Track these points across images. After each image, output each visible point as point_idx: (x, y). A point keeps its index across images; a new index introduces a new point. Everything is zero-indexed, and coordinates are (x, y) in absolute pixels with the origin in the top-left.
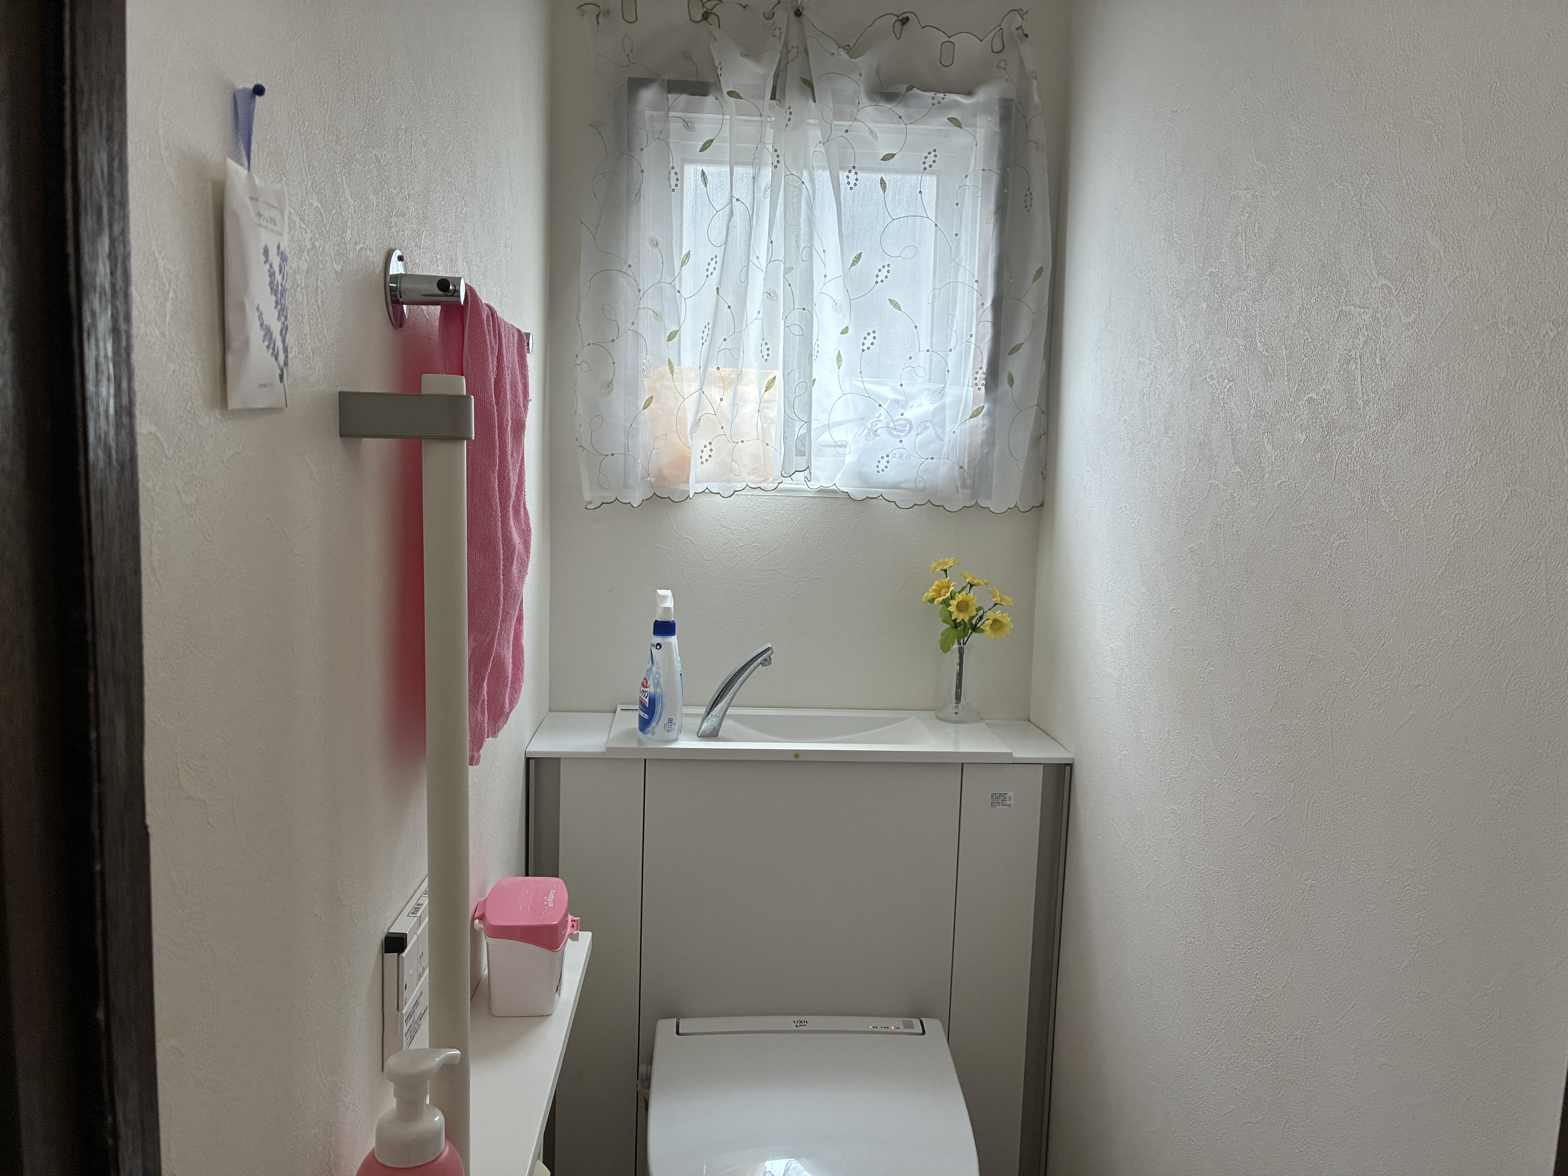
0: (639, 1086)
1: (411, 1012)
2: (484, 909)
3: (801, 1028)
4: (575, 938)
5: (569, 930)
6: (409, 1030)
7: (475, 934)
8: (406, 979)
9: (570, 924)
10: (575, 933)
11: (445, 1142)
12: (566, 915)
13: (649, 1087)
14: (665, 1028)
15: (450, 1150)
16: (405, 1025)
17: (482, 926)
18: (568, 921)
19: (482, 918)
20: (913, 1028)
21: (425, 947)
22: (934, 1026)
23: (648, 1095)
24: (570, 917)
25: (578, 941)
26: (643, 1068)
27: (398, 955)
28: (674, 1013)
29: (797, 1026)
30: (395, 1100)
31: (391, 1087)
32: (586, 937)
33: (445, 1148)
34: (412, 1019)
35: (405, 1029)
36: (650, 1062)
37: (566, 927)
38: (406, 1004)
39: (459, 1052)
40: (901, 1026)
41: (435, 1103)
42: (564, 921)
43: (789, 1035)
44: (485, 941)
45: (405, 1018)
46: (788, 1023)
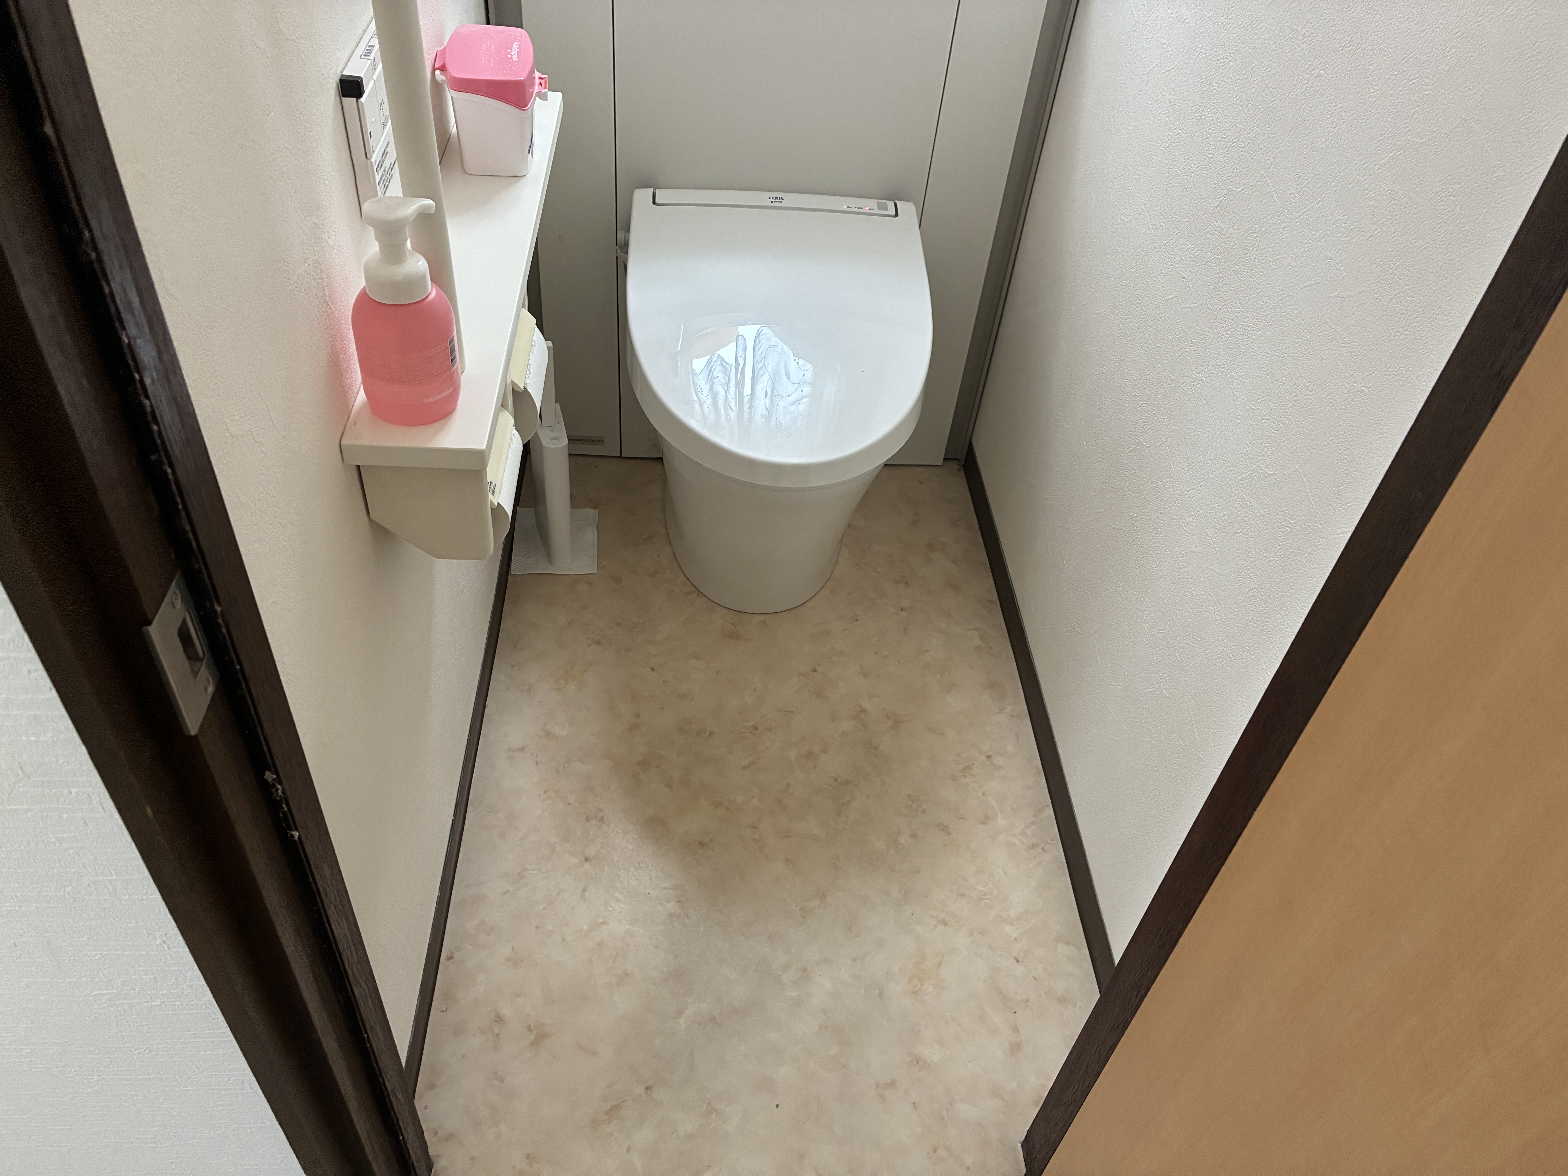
0: (619, 251)
1: (380, 162)
2: (444, 58)
3: (776, 204)
4: (544, 97)
5: (537, 88)
6: (381, 179)
7: (437, 87)
8: (369, 128)
9: (537, 81)
10: (543, 91)
11: (431, 284)
12: (532, 72)
13: (627, 253)
14: (641, 197)
15: (436, 291)
16: (376, 173)
17: (443, 78)
18: (534, 78)
19: (443, 69)
20: (887, 210)
21: (383, 95)
22: (908, 210)
23: (627, 259)
24: (537, 74)
25: (547, 100)
26: (621, 235)
27: (357, 101)
28: (651, 183)
29: (772, 202)
30: (377, 243)
31: (371, 231)
32: (556, 99)
33: (432, 290)
34: (383, 169)
35: (378, 178)
36: (628, 230)
37: (533, 84)
38: (373, 152)
39: (433, 203)
40: (875, 207)
41: (417, 248)
42: (531, 77)
43: (765, 210)
44: (450, 95)
45: (375, 167)
46: (764, 198)
